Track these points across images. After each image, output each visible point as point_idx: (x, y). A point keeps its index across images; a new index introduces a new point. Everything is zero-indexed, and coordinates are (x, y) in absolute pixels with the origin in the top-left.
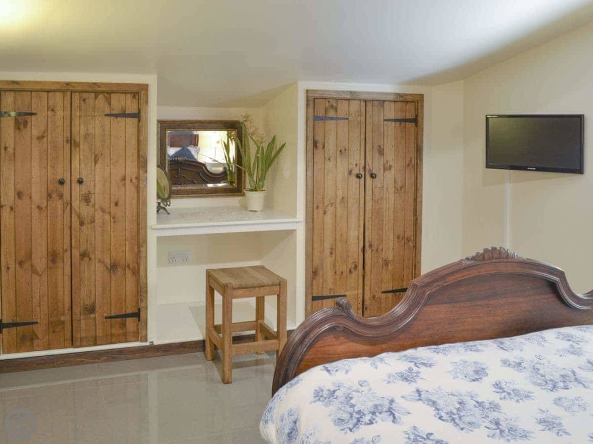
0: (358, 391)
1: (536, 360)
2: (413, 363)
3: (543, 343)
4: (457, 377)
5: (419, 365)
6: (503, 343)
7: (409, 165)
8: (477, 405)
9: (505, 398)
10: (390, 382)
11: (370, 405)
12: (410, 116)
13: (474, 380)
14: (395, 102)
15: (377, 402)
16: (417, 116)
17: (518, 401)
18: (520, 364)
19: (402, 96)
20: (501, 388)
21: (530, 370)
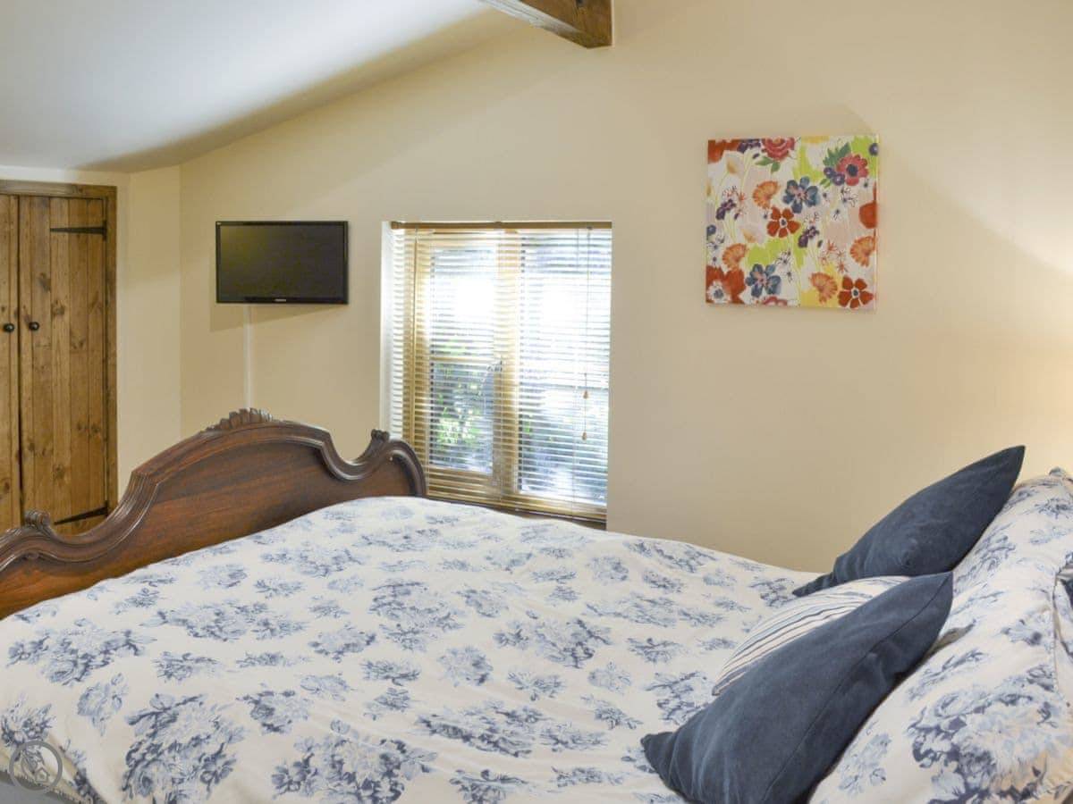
0: (76, 633)
1: (303, 548)
2: (147, 583)
3: (310, 528)
4: (209, 587)
5: (156, 584)
6: (260, 537)
7: (93, 304)
8: (239, 611)
9: (271, 596)
10: (119, 612)
11: (98, 645)
12: (95, 222)
13: (231, 586)
14: (68, 198)
15: (108, 639)
16: (105, 223)
17: (287, 595)
18: (284, 555)
19: (81, 190)
20: (264, 587)
21: (298, 559)
